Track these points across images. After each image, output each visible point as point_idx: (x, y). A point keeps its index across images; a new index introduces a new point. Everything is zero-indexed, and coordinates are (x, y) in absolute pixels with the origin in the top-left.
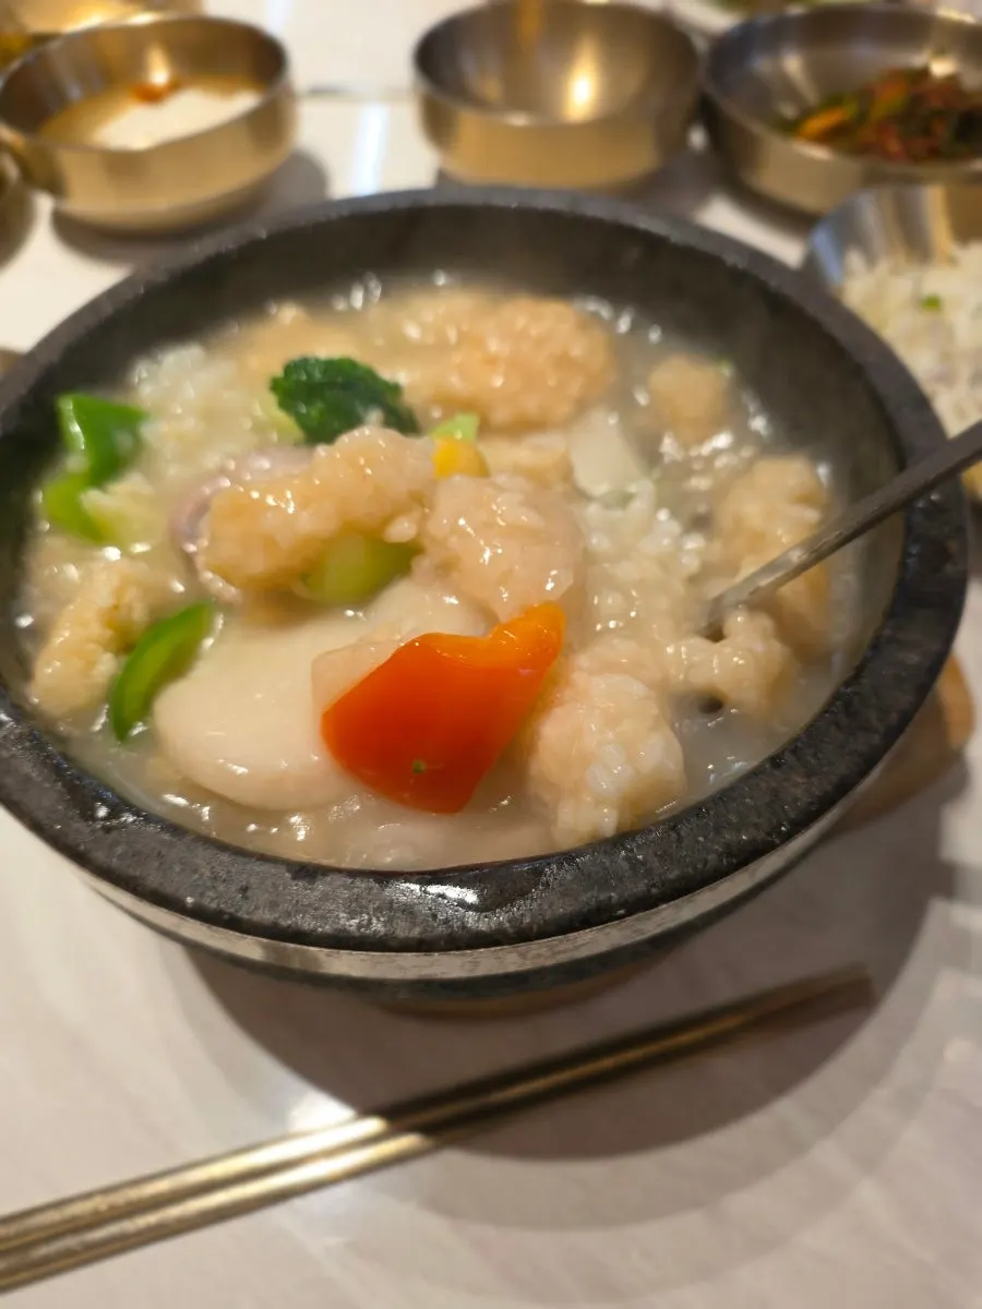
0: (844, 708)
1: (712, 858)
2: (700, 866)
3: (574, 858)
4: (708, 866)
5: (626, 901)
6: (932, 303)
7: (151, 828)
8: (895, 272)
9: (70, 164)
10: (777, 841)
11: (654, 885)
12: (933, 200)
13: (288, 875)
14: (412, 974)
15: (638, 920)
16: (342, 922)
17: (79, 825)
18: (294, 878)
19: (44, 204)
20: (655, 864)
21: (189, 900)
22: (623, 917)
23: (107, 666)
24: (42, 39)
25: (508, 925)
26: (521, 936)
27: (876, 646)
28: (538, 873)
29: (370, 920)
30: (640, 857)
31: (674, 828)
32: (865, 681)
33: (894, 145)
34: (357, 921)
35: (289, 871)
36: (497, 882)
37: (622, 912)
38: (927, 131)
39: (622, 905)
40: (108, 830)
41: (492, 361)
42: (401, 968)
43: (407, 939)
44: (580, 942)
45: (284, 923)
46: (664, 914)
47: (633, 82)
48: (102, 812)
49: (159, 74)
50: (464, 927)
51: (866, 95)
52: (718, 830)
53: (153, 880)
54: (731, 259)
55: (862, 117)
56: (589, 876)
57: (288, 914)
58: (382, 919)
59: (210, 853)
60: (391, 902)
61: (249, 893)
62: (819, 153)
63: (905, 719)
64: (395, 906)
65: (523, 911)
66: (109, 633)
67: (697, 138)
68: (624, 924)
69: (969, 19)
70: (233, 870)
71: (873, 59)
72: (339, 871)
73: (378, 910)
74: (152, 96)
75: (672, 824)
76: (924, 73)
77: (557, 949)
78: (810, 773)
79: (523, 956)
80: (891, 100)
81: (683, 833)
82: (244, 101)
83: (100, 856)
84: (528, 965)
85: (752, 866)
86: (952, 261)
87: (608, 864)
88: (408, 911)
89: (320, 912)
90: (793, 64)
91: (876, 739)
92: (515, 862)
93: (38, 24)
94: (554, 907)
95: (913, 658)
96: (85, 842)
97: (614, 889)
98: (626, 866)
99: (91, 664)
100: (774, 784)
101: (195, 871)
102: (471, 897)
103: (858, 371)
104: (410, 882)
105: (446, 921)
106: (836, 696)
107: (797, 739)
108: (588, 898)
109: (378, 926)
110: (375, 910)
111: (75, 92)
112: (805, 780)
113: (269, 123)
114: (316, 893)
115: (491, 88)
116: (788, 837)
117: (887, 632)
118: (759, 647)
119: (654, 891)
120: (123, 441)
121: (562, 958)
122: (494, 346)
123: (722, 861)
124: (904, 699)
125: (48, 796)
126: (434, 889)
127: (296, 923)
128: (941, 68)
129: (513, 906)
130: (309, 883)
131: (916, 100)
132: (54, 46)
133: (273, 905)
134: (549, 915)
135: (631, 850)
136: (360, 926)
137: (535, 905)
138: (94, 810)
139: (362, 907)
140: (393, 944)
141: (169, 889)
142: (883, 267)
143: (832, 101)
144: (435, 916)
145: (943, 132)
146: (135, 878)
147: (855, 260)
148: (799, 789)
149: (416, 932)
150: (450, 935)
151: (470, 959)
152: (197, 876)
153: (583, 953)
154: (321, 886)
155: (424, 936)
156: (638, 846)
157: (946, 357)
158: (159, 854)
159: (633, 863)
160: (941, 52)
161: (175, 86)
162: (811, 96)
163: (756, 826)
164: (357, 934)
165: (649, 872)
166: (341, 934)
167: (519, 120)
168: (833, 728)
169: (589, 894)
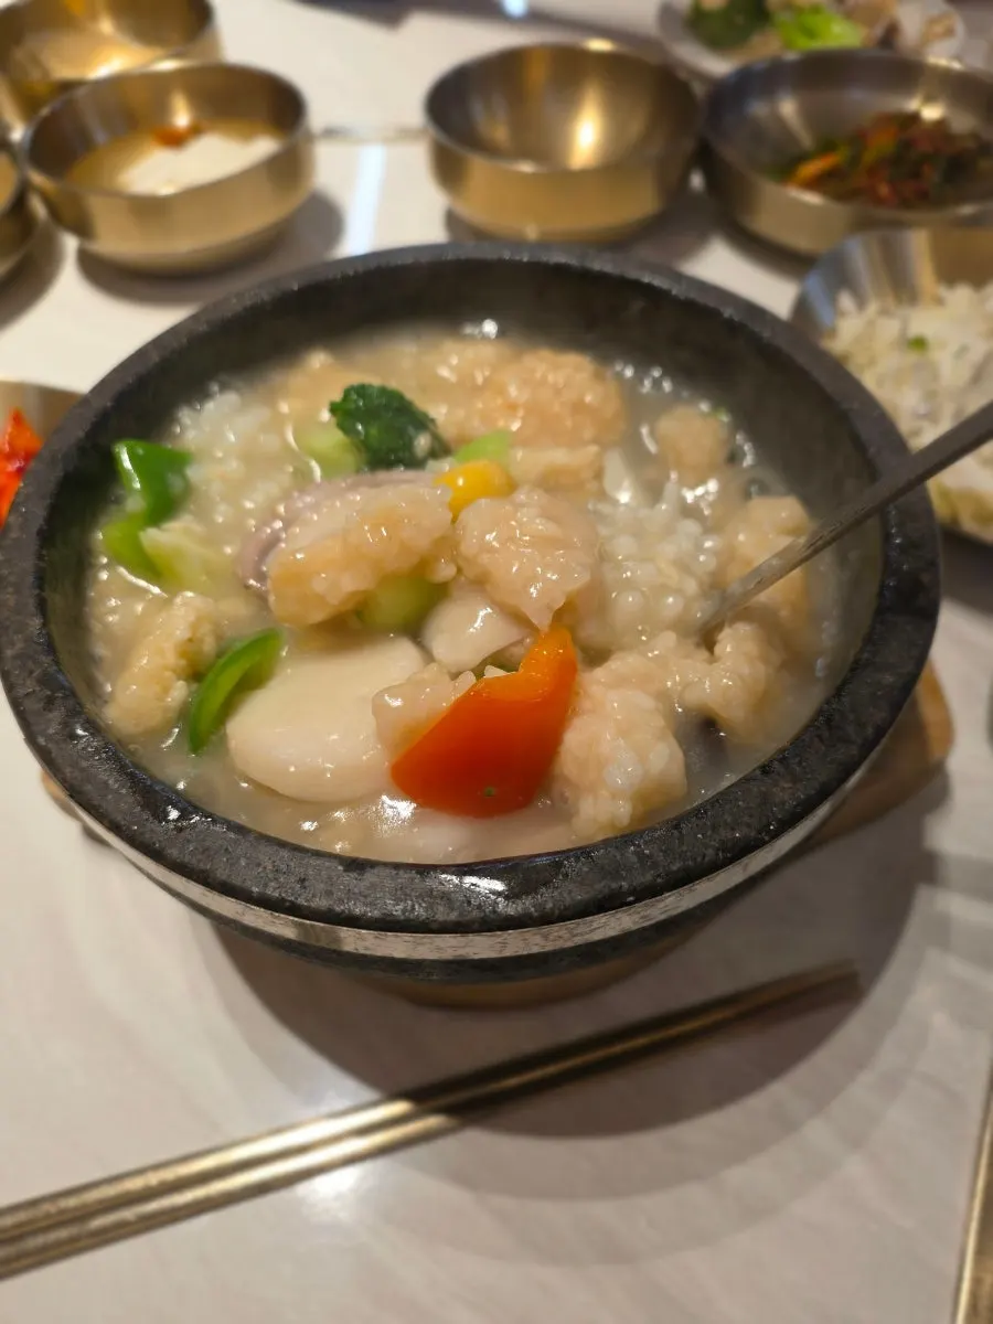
0: (825, 724)
1: (710, 852)
2: (699, 859)
3: (589, 853)
4: (707, 859)
5: (635, 889)
6: (919, 344)
7: (218, 828)
8: (884, 312)
9: (98, 207)
10: (767, 838)
11: (659, 876)
12: (918, 244)
13: (340, 868)
14: (448, 955)
15: (646, 905)
16: (389, 907)
17: (153, 825)
18: (345, 871)
19: (70, 244)
20: (660, 857)
21: (255, 889)
22: (630, 903)
23: (179, 691)
24: (67, 86)
25: (533, 909)
26: (544, 919)
27: (856, 667)
28: (558, 866)
29: (413, 906)
30: (647, 852)
31: (677, 827)
32: (845, 700)
33: (884, 190)
34: (401, 907)
35: (341, 864)
36: (520, 874)
37: (631, 898)
38: (916, 174)
39: (633, 892)
40: (180, 830)
41: (512, 407)
42: (439, 948)
43: (445, 922)
44: (595, 925)
45: (338, 909)
46: (668, 901)
47: (636, 127)
48: (174, 814)
49: (182, 118)
50: (494, 912)
51: (859, 139)
52: (714, 828)
53: (222, 874)
54: (728, 312)
55: (855, 160)
56: (602, 868)
57: (341, 901)
58: (424, 905)
59: (270, 850)
60: (432, 890)
61: (307, 884)
62: (812, 198)
63: (880, 733)
64: (435, 893)
65: (548, 898)
66: (183, 662)
67: (697, 181)
68: (633, 910)
69: (956, 66)
70: (292, 864)
71: (867, 103)
72: (385, 865)
73: (420, 896)
74: (175, 140)
75: (674, 823)
76: (914, 118)
77: (575, 932)
78: (795, 780)
79: (546, 937)
80: (882, 144)
81: (684, 832)
82: (264, 147)
83: (173, 852)
84: (549, 947)
85: (745, 860)
86: (939, 302)
87: (618, 857)
88: (446, 897)
89: (369, 899)
90: (788, 108)
91: (854, 750)
92: (539, 855)
93: (63, 71)
94: (573, 894)
95: (888, 679)
96: (160, 841)
97: (624, 879)
98: (635, 859)
99: (166, 690)
100: (763, 789)
101: (259, 865)
102: (499, 886)
103: (843, 418)
104: (447, 873)
105: (479, 907)
106: (820, 712)
107: (782, 751)
108: (601, 887)
109: (420, 911)
110: (417, 897)
111: (100, 137)
112: (790, 785)
113: (288, 167)
114: (365, 883)
115: (500, 133)
116: (776, 835)
117: (866, 655)
118: (746, 670)
119: (659, 880)
120: (176, 483)
121: (579, 940)
122: (513, 391)
123: (717, 854)
124: (880, 715)
125: (123, 801)
126: (469, 880)
127: (349, 909)
128: (931, 113)
129: (537, 893)
130: (359, 874)
131: (906, 145)
132: (81, 92)
133: (329, 893)
134: (568, 901)
135: (639, 846)
136: (404, 911)
137: (556, 894)
138: (166, 814)
139: (406, 895)
140: (434, 926)
141: (237, 881)
142: (873, 307)
143: (826, 146)
144: (469, 903)
145: (932, 176)
146: (203, 871)
147: (846, 301)
148: (785, 794)
149: (453, 916)
150: (482, 918)
151: (499, 940)
152: (260, 869)
153: (597, 936)
154: (370, 877)
155: (460, 919)
156: (646, 843)
157: (931, 395)
158: (227, 849)
159: (640, 855)
160: (929, 99)
161: (195, 131)
162: (806, 140)
163: (749, 826)
164: (402, 918)
165: (655, 865)
166: (388, 919)
167: (526, 167)
168: (816, 740)
169: (602, 884)
